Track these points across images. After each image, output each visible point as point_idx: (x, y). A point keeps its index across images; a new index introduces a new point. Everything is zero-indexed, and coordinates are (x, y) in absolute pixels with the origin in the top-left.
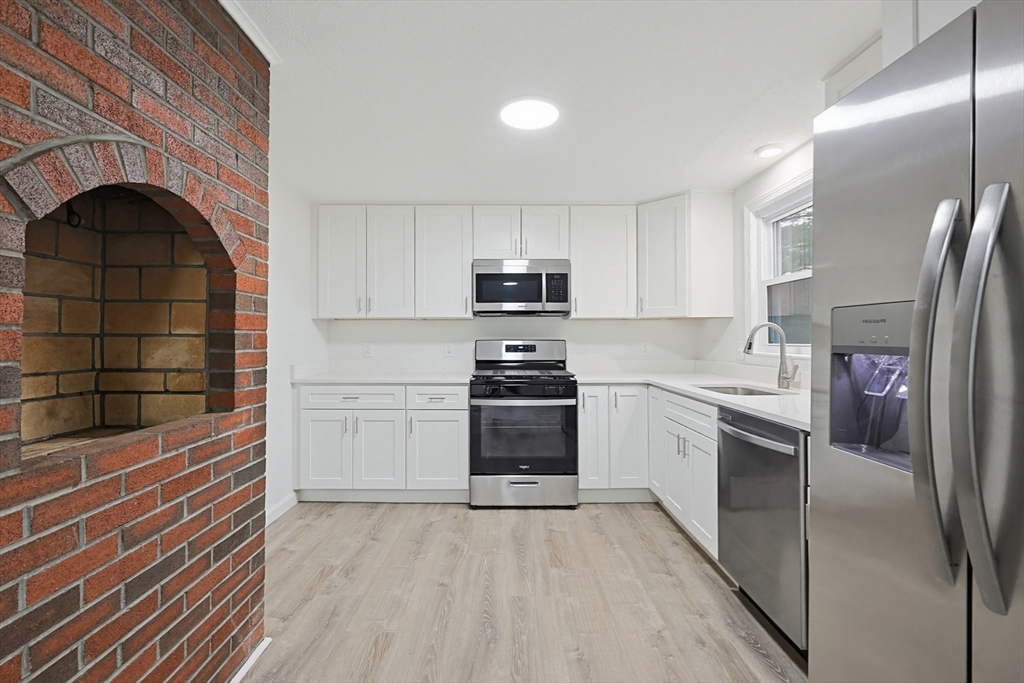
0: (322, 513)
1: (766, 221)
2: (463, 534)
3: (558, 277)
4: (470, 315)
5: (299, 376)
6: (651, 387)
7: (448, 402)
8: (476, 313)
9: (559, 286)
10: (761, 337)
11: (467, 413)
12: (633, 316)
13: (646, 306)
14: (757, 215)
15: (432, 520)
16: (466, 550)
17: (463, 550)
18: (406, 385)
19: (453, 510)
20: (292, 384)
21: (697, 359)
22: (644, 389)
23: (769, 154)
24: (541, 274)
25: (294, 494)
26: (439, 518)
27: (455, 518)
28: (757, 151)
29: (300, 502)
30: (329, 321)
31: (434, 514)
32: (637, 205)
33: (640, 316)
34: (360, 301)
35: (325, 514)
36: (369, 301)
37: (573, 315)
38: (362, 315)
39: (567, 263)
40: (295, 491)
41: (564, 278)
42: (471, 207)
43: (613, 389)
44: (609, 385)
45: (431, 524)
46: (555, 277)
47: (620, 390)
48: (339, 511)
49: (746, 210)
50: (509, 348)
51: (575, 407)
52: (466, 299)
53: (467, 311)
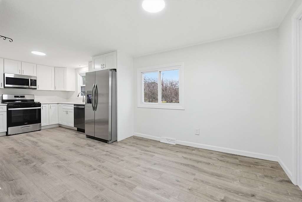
1: (81, 76)
6: (59, 104)
8: (5, 87)
9: (34, 83)
10: (80, 95)
11: (6, 112)
12: (53, 90)
13: (57, 88)
14: (79, 74)
21: (67, 99)
22: (57, 104)
24: (29, 79)
32: (54, 67)
33: (55, 90)
37: (38, 89)
39: (36, 77)
41: (35, 81)
42: (3, 59)
44: (49, 104)
46: (33, 80)
47: (52, 105)
49: (77, 73)
50: (15, 97)
51: (40, 109)
52: (1, 83)
53: (2, 86)
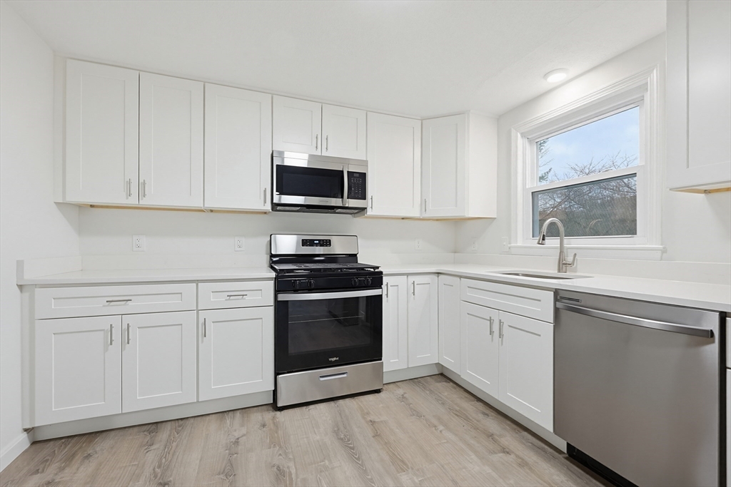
0: (73, 456)
1: (530, 141)
2: (281, 447)
3: (358, 175)
4: (268, 207)
5: (29, 276)
6: (441, 276)
7: (250, 299)
8: (275, 206)
9: (359, 184)
11: (271, 310)
12: (418, 215)
13: (430, 207)
14: (523, 135)
15: (237, 434)
16: (293, 471)
17: (290, 474)
18: (197, 282)
19: (257, 417)
20: (21, 287)
21: (455, 252)
22: (435, 277)
23: (555, 78)
24: (342, 172)
25: (25, 435)
26: (244, 431)
27: (264, 426)
28: (546, 75)
29: (34, 443)
30: (81, 207)
31: (236, 427)
32: (422, 120)
33: (425, 216)
34: (129, 182)
35: (79, 457)
36: (142, 186)
37: (369, 212)
38: (133, 201)
39: (365, 163)
40: (26, 430)
41: (363, 176)
42: (270, 95)
43: (411, 279)
44: (408, 275)
45: (237, 442)
46: (355, 175)
47: (418, 279)
48: (102, 446)
49: (513, 132)
50: (305, 243)
51: (381, 296)
52: (265, 191)
53: (265, 202)
